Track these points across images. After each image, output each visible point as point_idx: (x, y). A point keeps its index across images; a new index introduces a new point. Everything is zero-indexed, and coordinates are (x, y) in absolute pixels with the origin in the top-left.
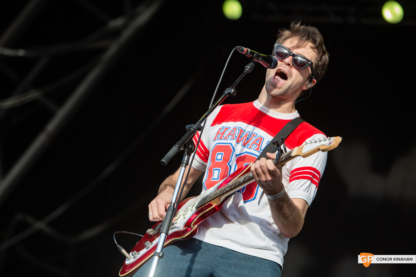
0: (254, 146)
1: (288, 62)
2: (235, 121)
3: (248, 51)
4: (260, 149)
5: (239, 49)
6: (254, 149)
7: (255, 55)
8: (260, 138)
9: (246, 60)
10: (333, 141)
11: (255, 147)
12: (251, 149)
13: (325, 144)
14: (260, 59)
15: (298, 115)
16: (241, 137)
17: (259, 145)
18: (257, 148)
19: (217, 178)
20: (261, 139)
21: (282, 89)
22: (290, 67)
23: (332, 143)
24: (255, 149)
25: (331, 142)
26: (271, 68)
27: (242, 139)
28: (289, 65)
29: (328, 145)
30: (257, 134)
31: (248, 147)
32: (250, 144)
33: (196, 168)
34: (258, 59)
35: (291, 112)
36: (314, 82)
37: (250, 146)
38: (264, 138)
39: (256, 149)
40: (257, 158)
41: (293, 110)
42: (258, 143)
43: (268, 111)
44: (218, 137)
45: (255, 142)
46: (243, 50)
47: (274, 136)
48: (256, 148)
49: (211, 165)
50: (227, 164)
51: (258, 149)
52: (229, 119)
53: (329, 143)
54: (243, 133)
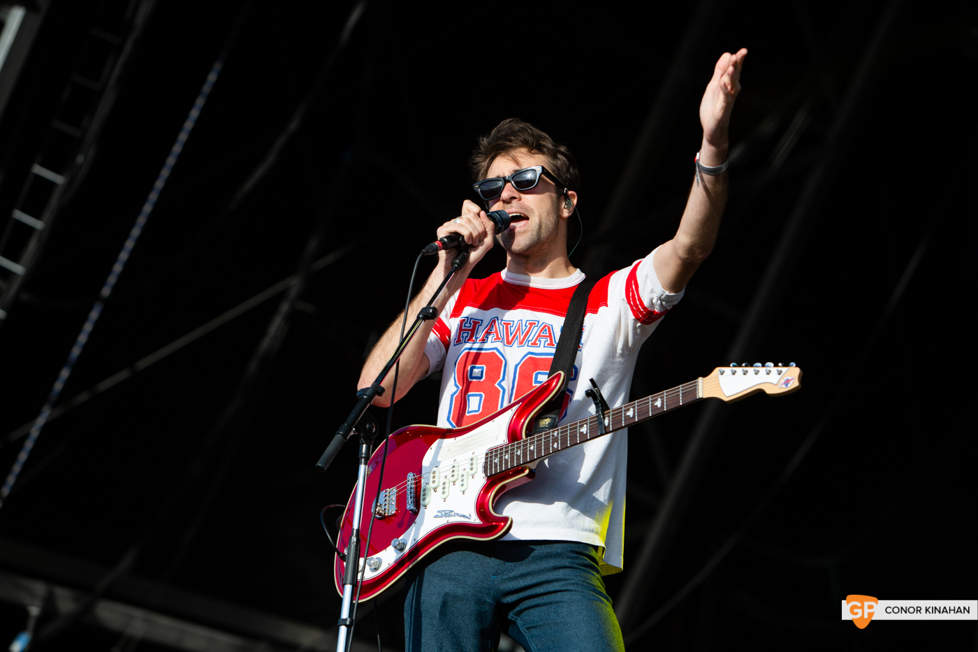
0: (543, 340)
1: (508, 195)
4: (556, 341)
6: (544, 347)
8: (546, 326)
10: (789, 378)
12: (539, 346)
13: (774, 382)
15: (583, 276)
17: (550, 336)
18: (549, 342)
19: (478, 410)
20: (549, 326)
22: (518, 199)
24: (546, 345)
28: (514, 198)
29: (783, 386)
30: (539, 322)
31: (530, 345)
32: (530, 339)
35: (569, 274)
36: (572, 195)
37: (533, 342)
38: (552, 324)
39: (548, 344)
40: (553, 357)
41: (571, 268)
42: (548, 334)
43: (529, 281)
44: (463, 337)
45: (541, 335)
48: (546, 343)
50: (496, 385)
51: (551, 344)
53: (784, 381)
54: (510, 327)
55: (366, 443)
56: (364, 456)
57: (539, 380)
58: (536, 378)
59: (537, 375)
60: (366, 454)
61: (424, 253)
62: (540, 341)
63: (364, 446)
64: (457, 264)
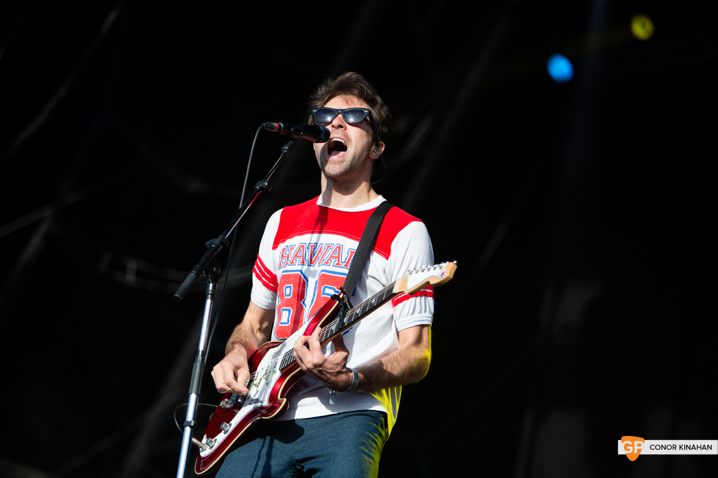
0: (333, 260)
1: (338, 123)
2: (300, 234)
3: (280, 126)
4: (341, 262)
5: (267, 126)
6: (333, 266)
7: (292, 130)
9: (282, 138)
10: (445, 270)
11: (335, 261)
12: (329, 265)
13: (436, 275)
14: (302, 133)
16: (314, 255)
17: (338, 257)
19: (287, 322)
20: (339, 248)
21: (345, 162)
22: (343, 129)
23: (445, 274)
24: (335, 265)
25: (443, 271)
26: (322, 141)
27: (317, 257)
28: (341, 126)
29: (440, 277)
30: (334, 244)
32: (325, 259)
33: (266, 308)
34: (299, 134)
36: (382, 145)
37: (326, 261)
38: (342, 246)
42: (337, 256)
44: (283, 263)
45: (333, 255)
46: (273, 128)
47: (358, 240)
48: (335, 263)
49: (280, 303)
51: (338, 264)
52: (294, 233)
53: (441, 274)
54: (315, 248)
55: (213, 283)
56: (210, 292)
57: (325, 292)
58: (324, 290)
59: (325, 288)
60: (212, 291)
61: (263, 126)
62: (331, 261)
63: (211, 285)
64: (286, 150)
